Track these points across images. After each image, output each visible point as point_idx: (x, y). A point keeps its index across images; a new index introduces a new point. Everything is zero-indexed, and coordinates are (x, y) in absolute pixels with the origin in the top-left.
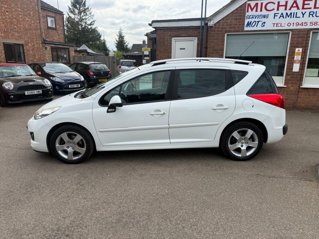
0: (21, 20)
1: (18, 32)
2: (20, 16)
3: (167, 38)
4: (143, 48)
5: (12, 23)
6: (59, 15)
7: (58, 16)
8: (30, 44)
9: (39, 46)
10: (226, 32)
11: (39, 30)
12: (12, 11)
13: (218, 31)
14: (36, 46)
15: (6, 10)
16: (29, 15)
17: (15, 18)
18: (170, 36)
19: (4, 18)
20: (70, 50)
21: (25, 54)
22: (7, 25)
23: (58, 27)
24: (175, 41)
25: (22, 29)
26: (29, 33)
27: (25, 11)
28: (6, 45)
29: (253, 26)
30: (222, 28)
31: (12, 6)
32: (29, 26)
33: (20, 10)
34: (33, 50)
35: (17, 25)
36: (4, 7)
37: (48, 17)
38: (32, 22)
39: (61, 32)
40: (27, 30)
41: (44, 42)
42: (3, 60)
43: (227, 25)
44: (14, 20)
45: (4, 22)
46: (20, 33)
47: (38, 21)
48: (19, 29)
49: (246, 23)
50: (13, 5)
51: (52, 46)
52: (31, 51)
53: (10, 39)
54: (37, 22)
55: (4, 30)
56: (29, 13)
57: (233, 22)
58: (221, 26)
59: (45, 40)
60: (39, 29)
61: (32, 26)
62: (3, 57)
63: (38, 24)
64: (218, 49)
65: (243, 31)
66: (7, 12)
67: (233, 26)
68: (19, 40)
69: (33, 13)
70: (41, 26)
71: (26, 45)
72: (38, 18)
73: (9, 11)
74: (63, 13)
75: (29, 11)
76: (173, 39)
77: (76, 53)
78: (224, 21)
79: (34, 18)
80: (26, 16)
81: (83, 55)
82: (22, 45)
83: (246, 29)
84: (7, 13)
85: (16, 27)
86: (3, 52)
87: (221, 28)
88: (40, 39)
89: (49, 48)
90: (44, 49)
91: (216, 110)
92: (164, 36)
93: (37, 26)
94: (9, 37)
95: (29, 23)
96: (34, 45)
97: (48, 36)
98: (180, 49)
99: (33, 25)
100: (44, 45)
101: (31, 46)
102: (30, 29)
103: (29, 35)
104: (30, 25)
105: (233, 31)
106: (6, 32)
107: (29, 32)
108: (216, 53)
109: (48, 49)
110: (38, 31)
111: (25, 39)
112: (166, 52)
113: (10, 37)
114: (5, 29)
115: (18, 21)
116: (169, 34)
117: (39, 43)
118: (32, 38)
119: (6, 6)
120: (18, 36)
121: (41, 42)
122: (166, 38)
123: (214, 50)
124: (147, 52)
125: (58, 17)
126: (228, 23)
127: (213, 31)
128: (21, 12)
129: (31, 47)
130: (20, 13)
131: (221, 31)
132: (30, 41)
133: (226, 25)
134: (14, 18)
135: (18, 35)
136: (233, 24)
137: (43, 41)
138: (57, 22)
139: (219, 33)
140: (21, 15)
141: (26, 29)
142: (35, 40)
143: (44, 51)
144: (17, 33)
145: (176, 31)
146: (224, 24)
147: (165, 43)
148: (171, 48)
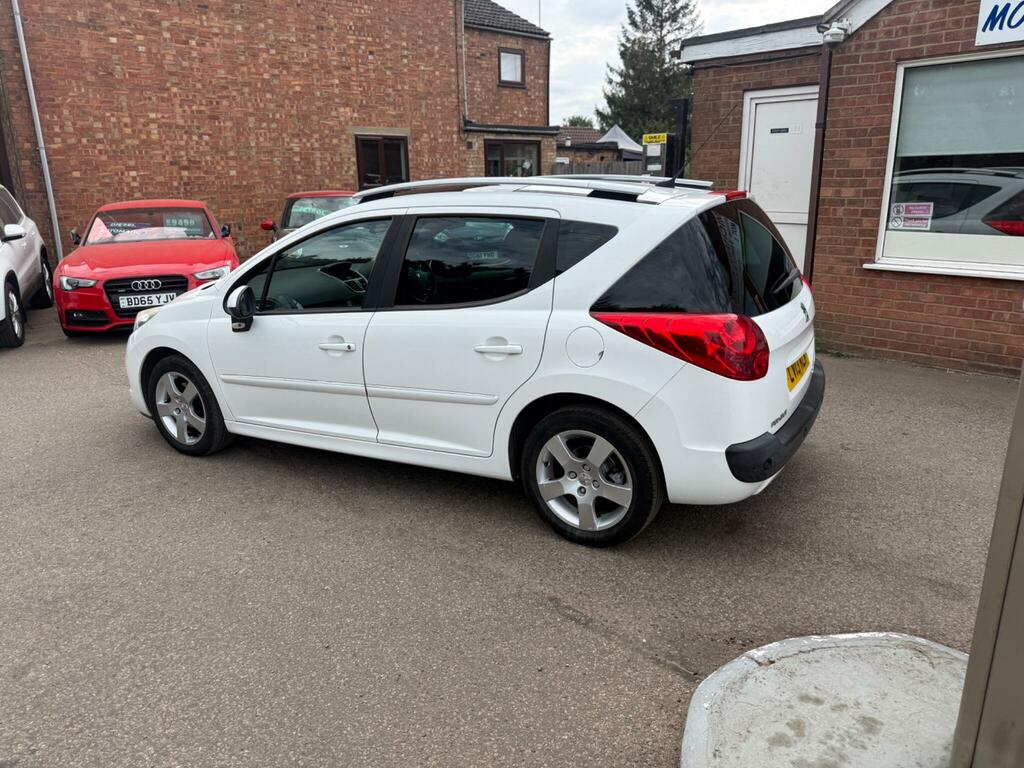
0: (405, 70)
1: (394, 105)
2: (405, 61)
3: (729, 96)
4: (644, 136)
5: (381, 82)
6: (537, 42)
7: (532, 47)
8: (425, 135)
9: (449, 140)
10: (899, 60)
11: (454, 95)
12: (384, 50)
13: (868, 58)
14: (440, 140)
15: (371, 48)
16: (430, 54)
17: (390, 68)
18: (737, 87)
19: (362, 70)
20: (542, 147)
21: (411, 164)
22: (369, 87)
23: (529, 78)
24: (757, 104)
25: (406, 97)
26: (424, 106)
27: (420, 46)
28: (363, 140)
29: (1013, 23)
30: (884, 46)
31: (386, 37)
32: (426, 85)
33: (404, 44)
34: (432, 151)
35: (393, 87)
36: (363, 41)
37: (502, 54)
38: (437, 73)
39: (537, 94)
40: (421, 98)
41: (467, 128)
42: (352, 181)
43: (905, 30)
44: (388, 73)
45: (361, 81)
46: (400, 106)
47: (453, 70)
48: (400, 96)
49: (984, 15)
50: (388, 34)
51: (487, 137)
52: (426, 156)
53: (374, 125)
54: (450, 73)
55: (359, 102)
56: (428, 50)
57: (927, 17)
58: (881, 39)
59: (467, 123)
60: (453, 92)
61: (434, 85)
62: (351, 173)
63: (454, 79)
64: (867, 130)
65: (970, 48)
66: (371, 53)
67: (927, 32)
68: (396, 126)
69: (441, 48)
70: (461, 84)
71: (416, 139)
72: (453, 62)
73: (377, 51)
74: (550, 36)
75: (430, 44)
76: (748, 96)
77: (582, 154)
78: (893, 17)
79: (443, 63)
80: (421, 59)
81: (602, 158)
82: (404, 140)
83: (983, 38)
84: (370, 57)
85: (390, 90)
86: (354, 159)
87: (880, 43)
88: (455, 120)
89: (480, 144)
90: (464, 148)
91: (488, 357)
92: (717, 88)
93: (448, 84)
94: (369, 120)
95: (426, 77)
96: (435, 139)
97: (497, 107)
98: (773, 131)
99: (438, 82)
100: (463, 136)
101: (428, 140)
102: (430, 93)
103: (424, 110)
104: (430, 82)
105: (928, 51)
106: (366, 107)
107: (423, 103)
108: (859, 144)
109: (476, 147)
110: (450, 99)
111: (411, 122)
112: (723, 144)
113: (374, 120)
114: (362, 101)
115: (398, 74)
116: (734, 79)
117: (449, 131)
118: (432, 118)
119: (370, 39)
120: (394, 117)
121: (455, 129)
122: (723, 97)
123: (850, 133)
124: (655, 147)
125: (532, 49)
126: (906, 21)
127: (848, 60)
128: (407, 49)
129: (427, 143)
130: (406, 52)
131: (881, 57)
132: (425, 127)
133: (900, 32)
134: (388, 68)
135: (394, 113)
136: (928, 23)
137: (462, 125)
138: (527, 64)
139: (872, 67)
140: (406, 57)
141: (417, 96)
142: (440, 123)
143: (464, 152)
144: (392, 108)
145: (756, 67)
146: (894, 28)
147: (718, 112)
148: (739, 130)
